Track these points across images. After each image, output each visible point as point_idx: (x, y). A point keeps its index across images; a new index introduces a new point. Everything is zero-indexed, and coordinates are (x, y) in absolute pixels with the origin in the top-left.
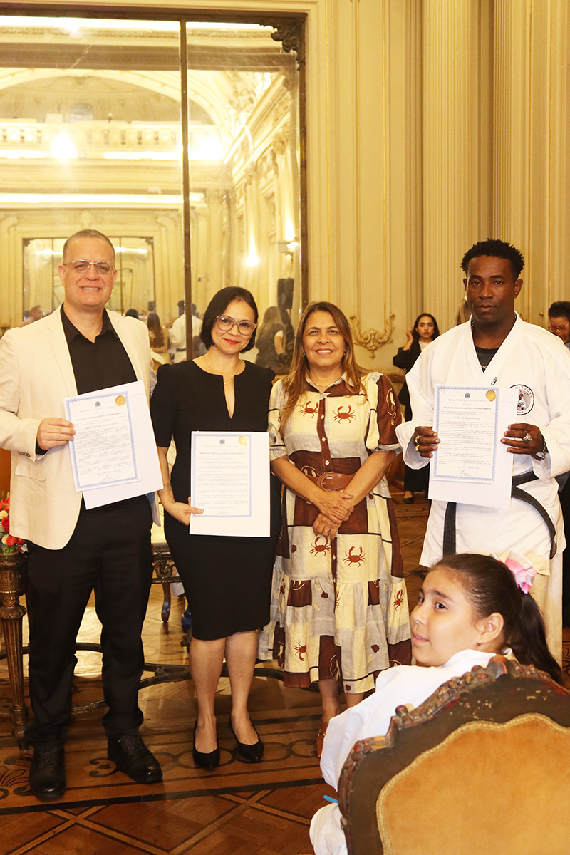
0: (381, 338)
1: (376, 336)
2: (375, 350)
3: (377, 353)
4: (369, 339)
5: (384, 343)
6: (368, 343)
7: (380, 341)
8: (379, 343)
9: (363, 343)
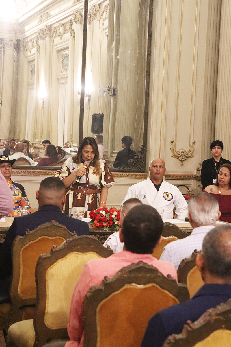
0: (187, 154)
1: (185, 153)
2: (184, 161)
3: (184, 163)
4: (181, 155)
5: (188, 157)
6: (180, 157)
7: (187, 156)
8: (186, 157)
9: (177, 157)
